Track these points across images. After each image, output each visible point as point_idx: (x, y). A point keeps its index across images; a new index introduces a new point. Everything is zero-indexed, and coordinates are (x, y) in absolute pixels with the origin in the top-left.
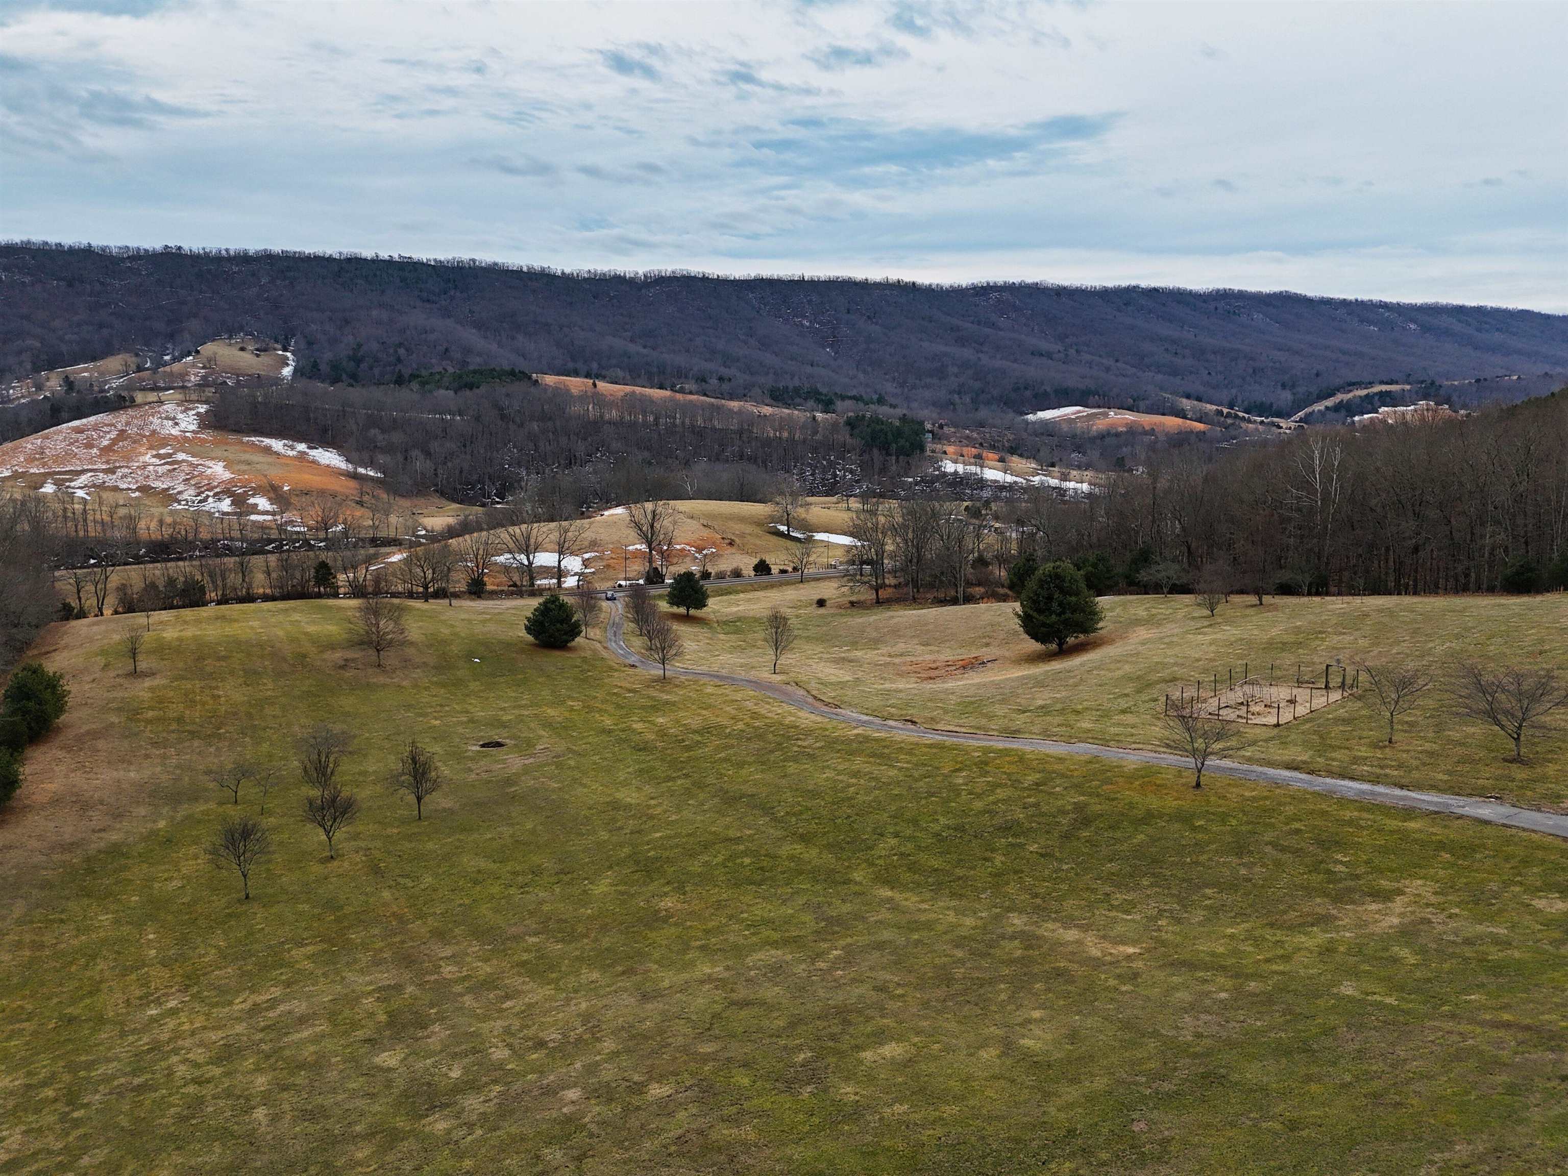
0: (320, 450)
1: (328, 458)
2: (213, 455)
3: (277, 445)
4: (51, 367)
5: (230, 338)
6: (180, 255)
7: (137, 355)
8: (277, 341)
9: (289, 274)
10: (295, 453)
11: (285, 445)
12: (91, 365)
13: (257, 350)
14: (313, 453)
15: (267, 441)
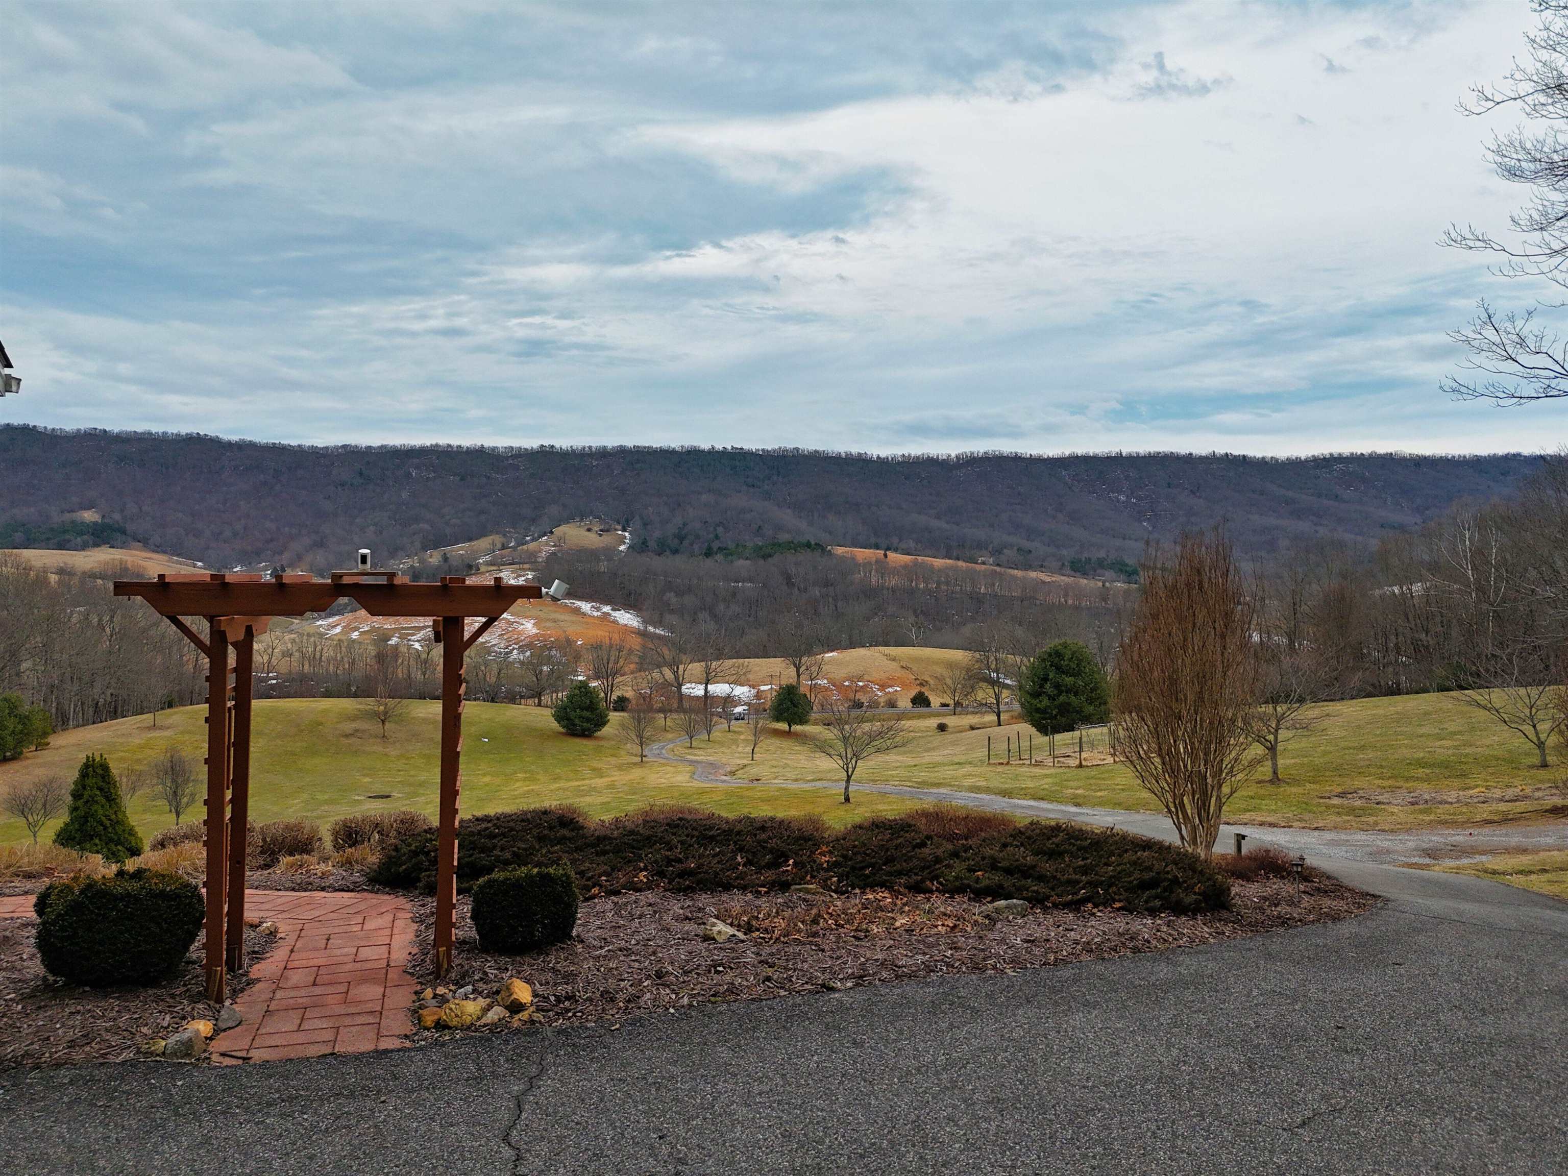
0: (623, 612)
1: (627, 618)
2: (528, 614)
3: (586, 607)
4: (436, 547)
5: (582, 520)
6: (552, 453)
7: (504, 535)
8: (619, 523)
9: (638, 466)
10: (599, 614)
11: (593, 607)
12: (467, 544)
13: (601, 530)
14: (616, 614)
15: (578, 603)
